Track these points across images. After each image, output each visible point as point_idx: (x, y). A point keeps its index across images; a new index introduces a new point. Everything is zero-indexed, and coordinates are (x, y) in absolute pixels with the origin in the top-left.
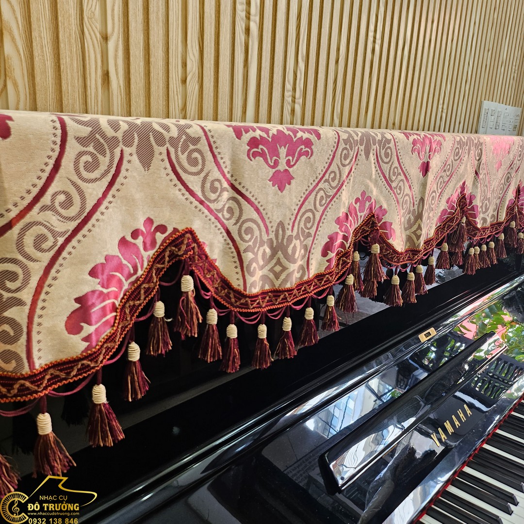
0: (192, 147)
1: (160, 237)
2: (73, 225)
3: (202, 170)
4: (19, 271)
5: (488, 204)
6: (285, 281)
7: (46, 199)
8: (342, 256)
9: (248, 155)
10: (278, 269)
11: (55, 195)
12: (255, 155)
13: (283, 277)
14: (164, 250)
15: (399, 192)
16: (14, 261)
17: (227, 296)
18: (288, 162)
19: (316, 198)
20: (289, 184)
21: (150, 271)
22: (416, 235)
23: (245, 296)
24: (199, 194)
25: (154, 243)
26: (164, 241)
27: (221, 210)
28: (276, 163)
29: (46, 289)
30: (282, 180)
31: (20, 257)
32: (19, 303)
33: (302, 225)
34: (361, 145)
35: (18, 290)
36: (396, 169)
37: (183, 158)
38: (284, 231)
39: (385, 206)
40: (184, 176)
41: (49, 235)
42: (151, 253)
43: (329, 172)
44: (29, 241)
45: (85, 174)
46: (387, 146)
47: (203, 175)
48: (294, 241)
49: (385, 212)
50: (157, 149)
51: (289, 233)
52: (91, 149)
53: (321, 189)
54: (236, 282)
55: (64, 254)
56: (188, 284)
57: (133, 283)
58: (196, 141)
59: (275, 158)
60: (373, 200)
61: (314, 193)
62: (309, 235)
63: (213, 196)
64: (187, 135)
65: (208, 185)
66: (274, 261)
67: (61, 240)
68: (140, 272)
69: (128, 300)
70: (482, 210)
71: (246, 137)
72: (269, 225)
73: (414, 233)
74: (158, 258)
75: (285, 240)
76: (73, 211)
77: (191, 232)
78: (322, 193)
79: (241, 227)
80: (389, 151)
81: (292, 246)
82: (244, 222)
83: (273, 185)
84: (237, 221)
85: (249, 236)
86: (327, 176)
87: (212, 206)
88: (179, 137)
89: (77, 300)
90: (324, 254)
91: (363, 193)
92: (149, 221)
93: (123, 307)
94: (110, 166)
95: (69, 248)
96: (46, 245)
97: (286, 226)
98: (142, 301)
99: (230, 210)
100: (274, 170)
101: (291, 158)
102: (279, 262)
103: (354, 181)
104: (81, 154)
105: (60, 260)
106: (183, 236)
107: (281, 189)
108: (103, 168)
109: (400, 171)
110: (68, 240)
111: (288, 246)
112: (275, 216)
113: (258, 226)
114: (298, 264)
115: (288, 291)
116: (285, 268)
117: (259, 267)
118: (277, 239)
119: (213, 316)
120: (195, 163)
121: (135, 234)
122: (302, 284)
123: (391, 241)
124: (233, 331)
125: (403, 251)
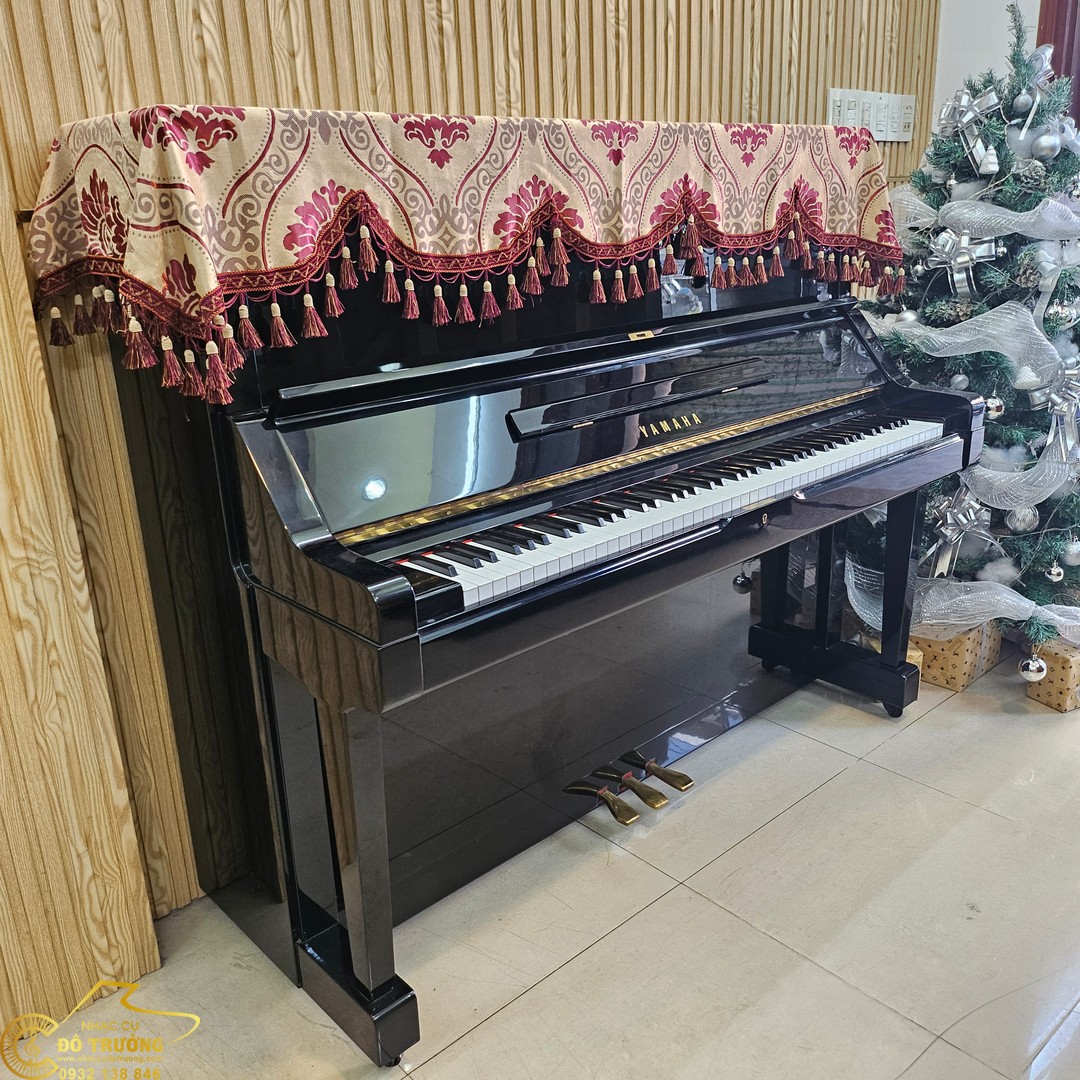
0: (358, 128)
1: (341, 196)
2: (283, 177)
3: (368, 146)
4: (255, 204)
5: (740, 206)
6: (455, 248)
7: (266, 158)
8: (519, 238)
9: (406, 136)
10: (447, 237)
11: (271, 156)
12: (412, 136)
13: (452, 244)
14: (345, 206)
15: (582, 179)
16: (251, 197)
17: (401, 253)
18: (444, 143)
19: (478, 177)
20: (448, 162)
21: (336, 220)
22: (616, 228)
23: (416, 254)
24: (368, 165)
25: (337, 199)
26: (344, 199)
27: (388, 179)
28: (433, 144)
29: (270, 217)
30: (440, 158)
31: (254, 195)
32: (256, 224)
33: (467, 200)
34: (524, 129)
35: (255, 215)
36: (573, 156)
37: (352, 136)
38: (448, 202)
39: (564, 192)
40: (354, 150)
41: (269, 182)
42: (336, 207)
43: (489, 154)
44: (259, 184)
45: (287, 144)
46: (557, 131)
47: (369, 150)
48: (460, 214)
49: (565, 199)
50: (333, 129)
51: (453, 205)
52: (289, 128)
53: (482, 169)
54: (407, 241)
55: (279, 196)
56: (365, 232)
57: (324, 227)
58: (361, 124)
59: (431, 139)
60: (547, 185)
61: (476, 172)
62: (476, 211)
63: (379, 167)
64: (354, 119)
65: (374, 158)
66: (442, 231)
67: (277, 186)
68: (329, 220)
69: (323, 239)
70: (732, 213)
71: (402, 122)
72: (433, 197)
73: (614, 226)
74: (341, 212)
75: (450, 212)
76: (282, 168)
77: (364, 193)
78: (484, 173)
79: (406, 194)
80: (560, 136)
81: (458, 217)
82: (408, 191)
83: (433, 162)
84: (403, 190)
85: (414, 203)
86: (487, 157)
87: (378, 174)
88: (348, 121)
89: (289, 227)
90: (496, 231)
91: (535, 178)
92: (332, 182)
93: (320, 242)
94: (302, 140)
95: (281, 193)
96: (268, 188)
97: (450, 200)
98: (333, 242)
99: (395, 180)
100: (432, 149)
101: (446, 139)
102: (447, 231)
103: (521, 165)
104: (284, 131)
105: (277, 200)
106: (357, 195)
107: (441, 165)
108: (298, 141)
109: (579, 157)
110: (280, 187)
111: (454, 217)
112: (437, 190)
113: (422, 196)
114: (467, 236)
115: (459, 258)
116: (453, 237)
117: (428, 232)
118: (442, 210)
119: (390, 266)
120: (361, 140)
121: (323, 190)
122: (475, 256)
123: (577, 228)
124: (410, 285)
125: (598, 242)
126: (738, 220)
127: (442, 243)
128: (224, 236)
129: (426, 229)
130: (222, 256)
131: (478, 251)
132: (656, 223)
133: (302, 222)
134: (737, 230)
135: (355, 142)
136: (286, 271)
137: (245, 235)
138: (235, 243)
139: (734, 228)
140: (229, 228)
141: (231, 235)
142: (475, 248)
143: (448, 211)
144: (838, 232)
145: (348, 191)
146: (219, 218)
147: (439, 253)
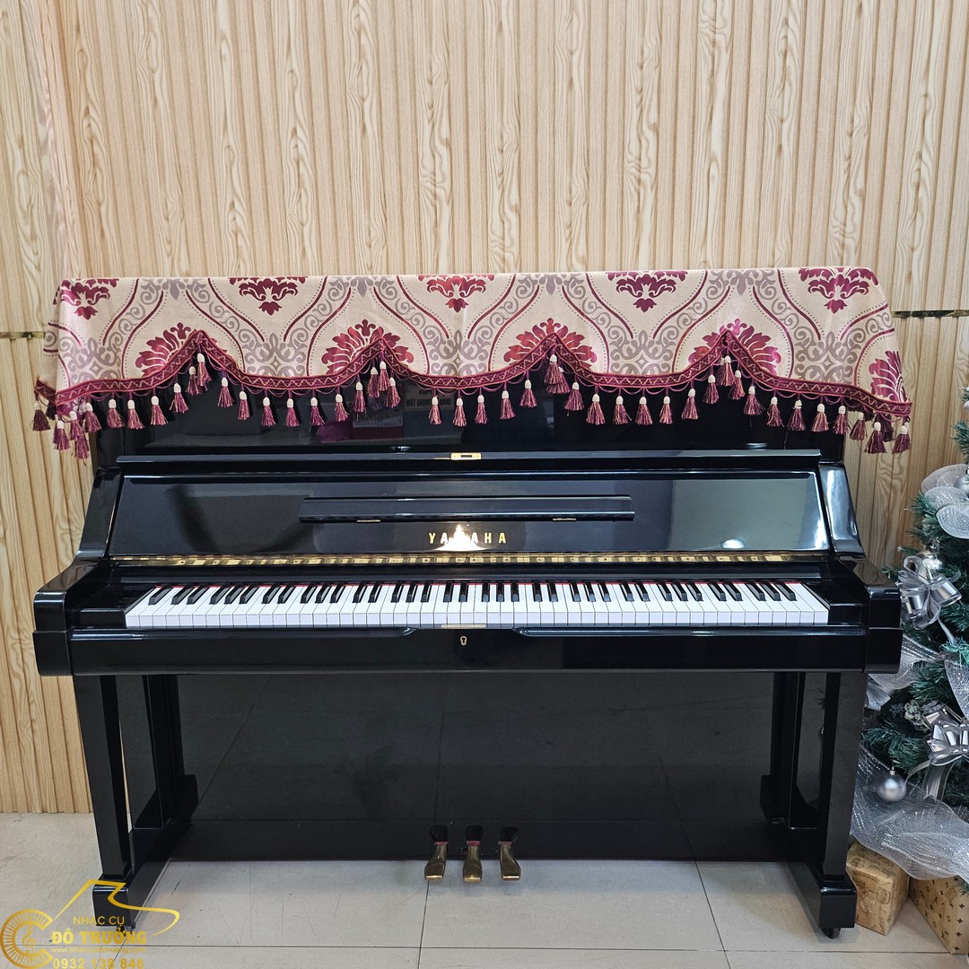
0: (201, 289)
1: (187, 334)
2: (140, 321)
3: (208, 301)
5: (633, 348)
7: (128, 310)
8: (348, 367)
9: (241, 293)
10: (276, 364)
12: (245, 293)
14: (190, 340)
15: (416, 323)
16: (118, 334)
18: (274, 298)
19: (306, 321)
20: (277, 310)
21: (183, 348)
23: (245, 375)
24: (208, 313)
25: (184, 336)
26: (189, 336)
27: (225, 322)
28: (264, 298)
29: (128, 346)
30: (270, 308)
31: (119, 332)
33: (295, 338)
34: (353, 285)
35: (120, 345)
36: (405, 305)
37: (196, 295)
38: (277, 339)
39: (395, 333)
40: (197, 303)
41: (129, 325)
42: (184, 341)
43: (317, 304)
45: (145, 301)
47: (209, 303)
48: (287, 348)
50: (180, 290)
51: (281, 341)
52: (148, 290)
53: (310, 315)
54: (240, 365)
56: (201, 358)
57: (173, 354)
58: (203, 286)
59: (262, 295)
60: (377, 327)
61: (304, 318)
62: (304, 346)
63: (217, 314)
65: (213, 308)
66: (272, 359)
67: (135, 327)
68: (177, 349)
69: (172, 361)
70: (622, 354)
71: (238, 283)
72: (263, 335)
74: (187, 344)
75: (278, 346)
76: (140, 316)
77: (202, 332)
79: (240, 333)
80: (391, 289)
81: (285, 350)
83: (263, 310)
84: (237, 330)
86: (315, 307)
87: (216, 319)
88: (193, 284)
89: (140, 353)
90: (324, 361)
91: (365, 322)
92: (179, 325)
93: (169, 364)
94: (157, 298)
95: (137, 332)
96: (128, 328)
97: (278, 337)
99: (231, 323)
100: (262, 302)
101: (276, 295)
102: (276, 360)
104: (144, 293)
106: (198, 333)
107: (271, 313)
108: (153, 299)
109: (412, 306)
110: (137, 328)
111: (281, 350)
112: (267, 330)
113: (253, 334)
114: (294, 364)
115: (283, 379)
116: (280, 364)
117: (259, 360)
118: (272, 344)
119: (225, 382)
120: (203, 297)
121: (173, 329)
122: (302, 379)
123: (405, 362)
124: (243, 396)
125: (431, 374)
126: (632, 362)
127: (272, 367)
128: (103, 356)
129: (256, 357)
130: (100, 369)
131: (305, 375)
132: (512, 361)
133: (151, 350)
134: (630, 371)
135: (199, 299)
136: (137, 381)
137: (116, 357)
138: (111, 361)
139: (626, 369)
140: (107, 352)
141: (108, 356)
142: (303, 373)
143: (277, 344)
144: (808, 378)
145: (192, 330)
146: (101, 345)
147: (270, 375)
